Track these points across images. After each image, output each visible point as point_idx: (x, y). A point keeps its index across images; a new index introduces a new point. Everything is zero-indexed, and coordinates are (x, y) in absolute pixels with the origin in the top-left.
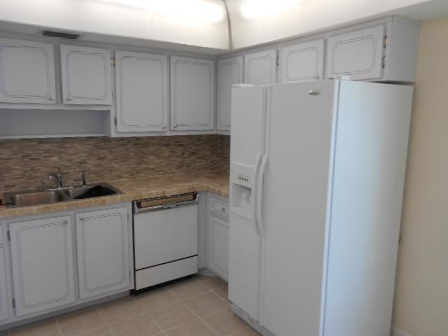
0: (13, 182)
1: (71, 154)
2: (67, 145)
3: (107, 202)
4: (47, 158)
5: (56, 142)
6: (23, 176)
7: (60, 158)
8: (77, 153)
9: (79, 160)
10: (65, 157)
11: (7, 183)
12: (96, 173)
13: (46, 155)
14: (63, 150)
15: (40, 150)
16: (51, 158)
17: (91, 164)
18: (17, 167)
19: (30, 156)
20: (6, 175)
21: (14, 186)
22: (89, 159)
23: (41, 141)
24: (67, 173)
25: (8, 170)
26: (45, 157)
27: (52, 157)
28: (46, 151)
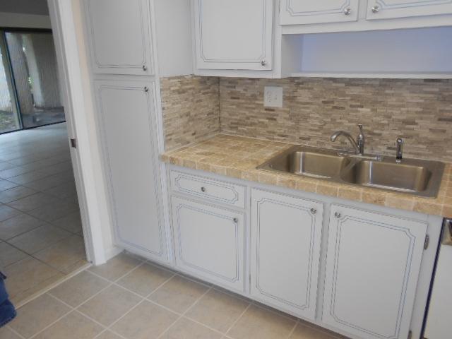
0: (309, 134)
1: (393, 106)
2: (387, 92)
3: (386, 203)
4: (354, 109)
5: (372, 86)
6: (321, 128)
7: (372, 110)
8: (403, 106)
9: (402, 117)
10: (381, 110)
11: (302, 134)
12: (431, 143)
13: (354, 103)
14: (379, 98)
15: (348, 95)
16: (359, 109)
17: (424, 128)
18: (317, 116)
19: (333, 102)
20: (302, 124)
21: (309, 139)
22: (421, 119)
23: (351, 83)
24: (380, 135)
25: (306, 118)
26: (351, 106)
27: (362, 107)
28: (354, 98)
